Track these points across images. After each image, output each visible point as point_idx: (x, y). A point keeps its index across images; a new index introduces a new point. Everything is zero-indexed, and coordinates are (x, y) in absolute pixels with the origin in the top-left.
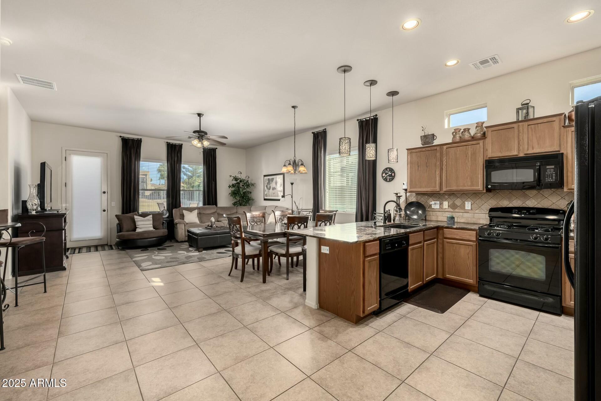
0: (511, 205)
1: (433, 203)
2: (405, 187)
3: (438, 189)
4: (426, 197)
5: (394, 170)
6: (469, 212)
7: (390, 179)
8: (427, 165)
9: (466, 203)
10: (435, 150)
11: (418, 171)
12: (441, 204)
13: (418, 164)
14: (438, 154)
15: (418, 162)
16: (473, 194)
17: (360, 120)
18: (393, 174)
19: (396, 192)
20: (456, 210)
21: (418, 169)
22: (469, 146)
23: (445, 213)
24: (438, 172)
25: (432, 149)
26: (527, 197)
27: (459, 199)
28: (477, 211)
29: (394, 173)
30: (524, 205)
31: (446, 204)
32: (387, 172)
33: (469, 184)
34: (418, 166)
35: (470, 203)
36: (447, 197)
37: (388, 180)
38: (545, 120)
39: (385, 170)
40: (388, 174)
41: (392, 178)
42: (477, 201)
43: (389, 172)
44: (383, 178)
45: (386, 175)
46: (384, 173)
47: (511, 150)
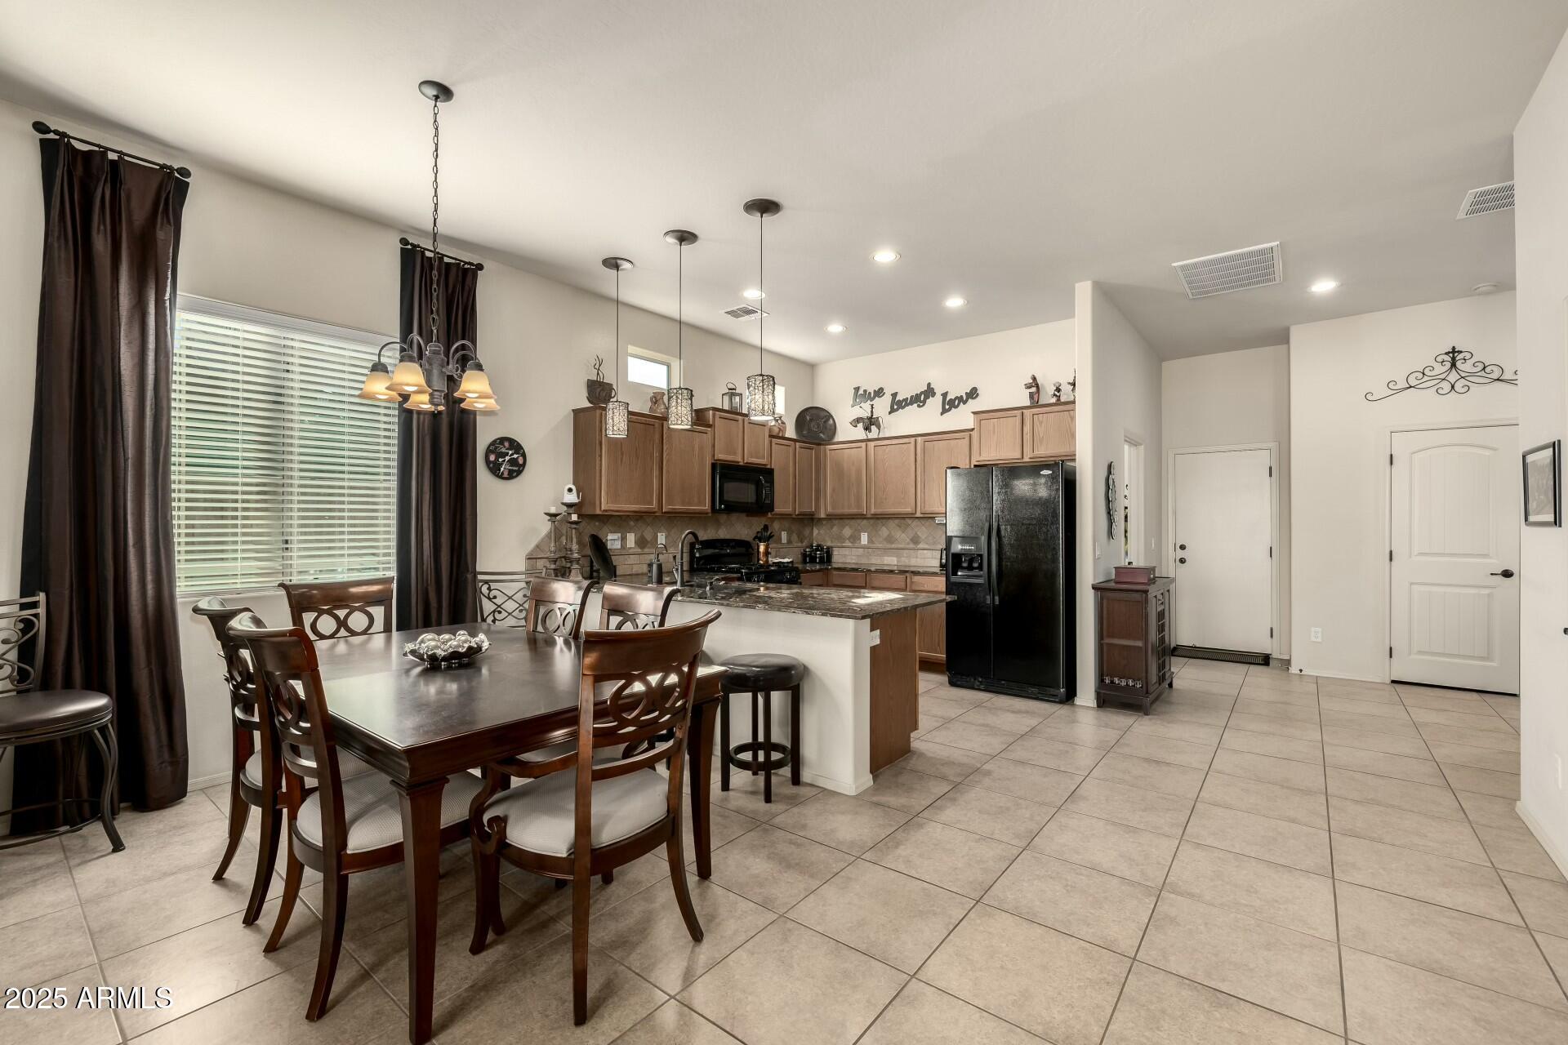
0: (706, 537)
1: (610, 537)
2: (571, 498)
4: (597, 523)
5: (523, 449)
6: (663, 552)
7: (510, 472)
8: (638, 454)
9: (661, 534)
11: (621, 464)
12: (624, 539)
16: (672, 519)
19: (553, 511)
20: (646, 550)
21: (621, 460)
22: (696, 433)
23: (629, 558)
25: (647, 423)
27: (649, 528)
29: (524, 456)
31: (631, 539)
32: (504, 450)
35: (666, 534)
36: (632, 523)
37: (506, 475)
39: (500, 443)
40: (507, 458)
41: (515, 471)
42: (673, 531)
43: (510, 452)
44: (491, 465)
45: (500, 460)
46: (493, 452)
47: (735, 454)
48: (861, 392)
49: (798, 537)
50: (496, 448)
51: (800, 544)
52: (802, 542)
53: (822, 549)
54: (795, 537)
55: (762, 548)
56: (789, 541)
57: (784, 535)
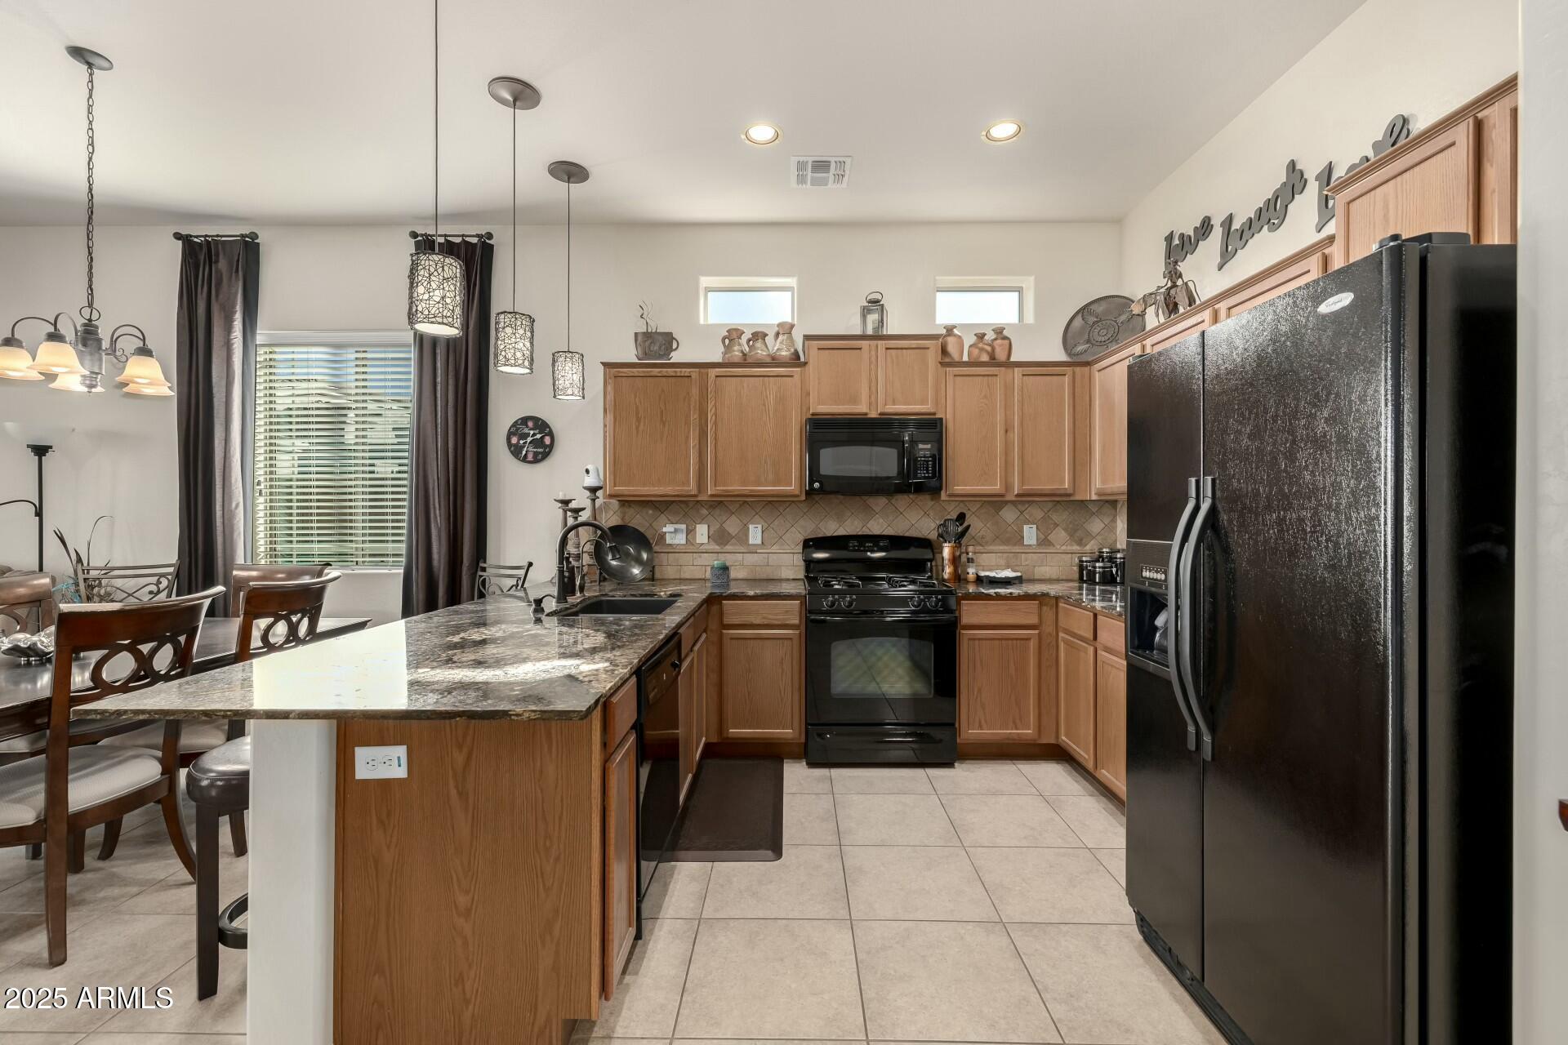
0: (841, 532)
1: (669, 528)
2: (591, 481)
3: (692, 487)
4: (651, 512)
5: (549, 427)
6: (758, 551)
7: (536, 453)
8: (664, 419)
9: (751, 527)
10: (686, 379)
11: (637, 432)
12: (690, 532)
13: (637, 413)
14: (695, 391)
15: (637, 408)
16: (769, 505)
17: (422, 235)
18: (547, 440)
19: (561, 497)
20: (729, 548)
21: (637, 428)
22: (771, 378)
23: (700, 557)
24: (693, 442)
25: (678, 374)
26: (869, 512)
27: (733, 517)
28: (775, 549)
29: (551, 434)
30: (865, 531)
31: (702, 532)
32: (526, 431)
33: (771, 477)
34: (638, 420)
35: (760, 526)
36: (704, 512)
37: (530, 457)
38: (914, 343)
39: (521, 424)
40: (529, 439)
41: (540, 453)
42: (776, 523)
43: (532, 432)
44: (512, 449)
45: (522, 442)
46: (514, 434)
47: (854, 400)
48: (1176, 242)
49: (1071, 536)
50: (517, 429)
51: (1076, 548)
52: (1080, 542)
53: (1111, 559)
54: (1059, 535)
55: (946, 552)
56: (1044, 542)
57: (1030, 534)
